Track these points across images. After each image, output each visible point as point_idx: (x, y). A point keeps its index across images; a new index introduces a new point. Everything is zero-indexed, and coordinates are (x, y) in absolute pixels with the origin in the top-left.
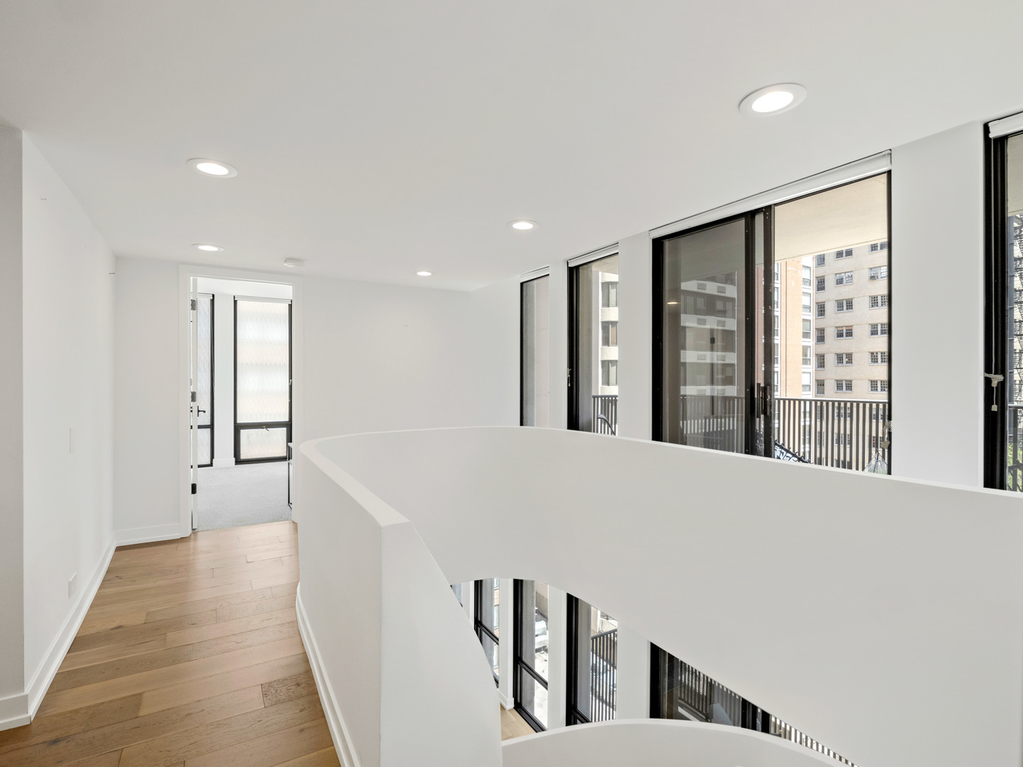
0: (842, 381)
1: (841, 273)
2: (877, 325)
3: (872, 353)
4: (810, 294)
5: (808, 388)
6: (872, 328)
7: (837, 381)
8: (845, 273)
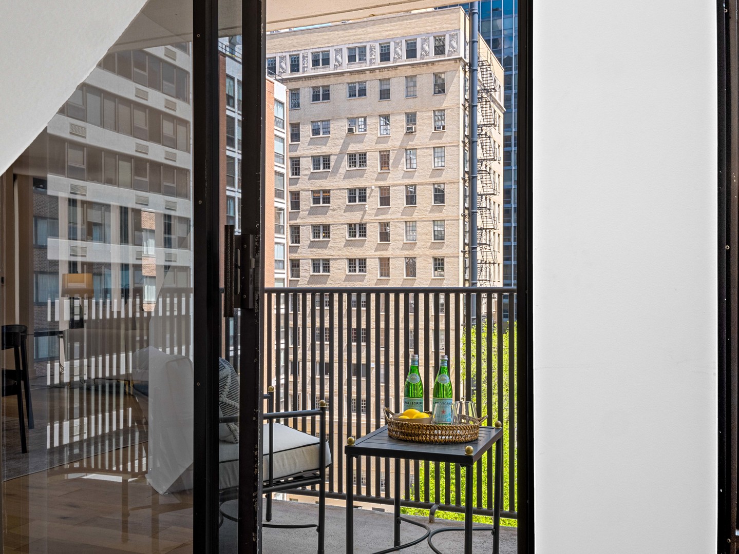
0: (319, 260)
1: (318, 122)
2: (355, 190)
3: (350, 225)
4: (283, 139)
5: (281, 264)
6: (350, 194)
7: (313, 260)
8: (322, 121)
